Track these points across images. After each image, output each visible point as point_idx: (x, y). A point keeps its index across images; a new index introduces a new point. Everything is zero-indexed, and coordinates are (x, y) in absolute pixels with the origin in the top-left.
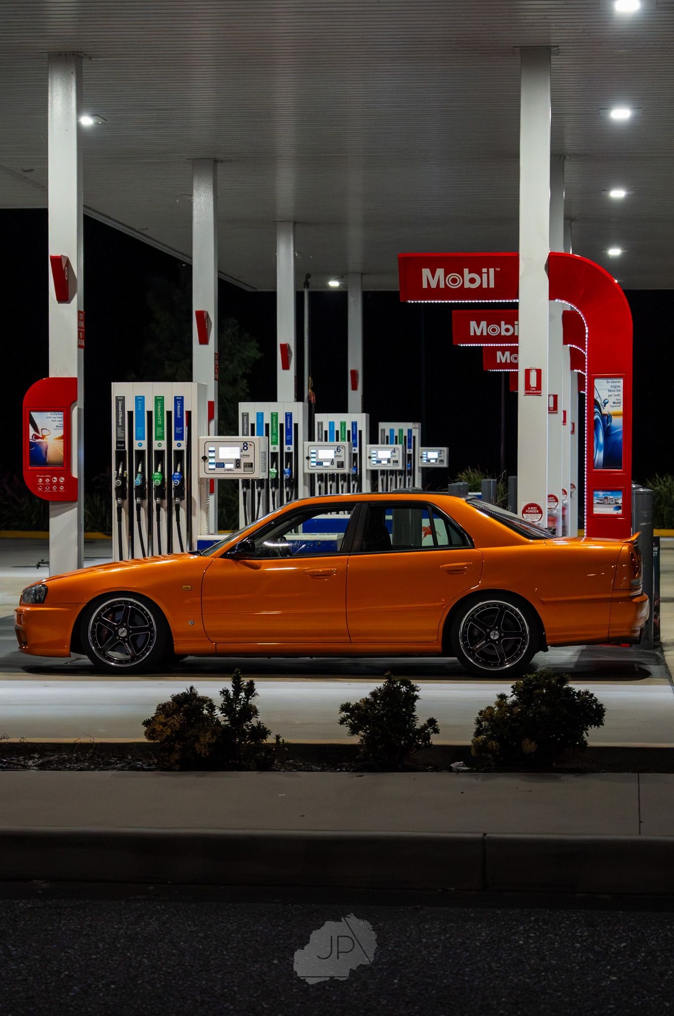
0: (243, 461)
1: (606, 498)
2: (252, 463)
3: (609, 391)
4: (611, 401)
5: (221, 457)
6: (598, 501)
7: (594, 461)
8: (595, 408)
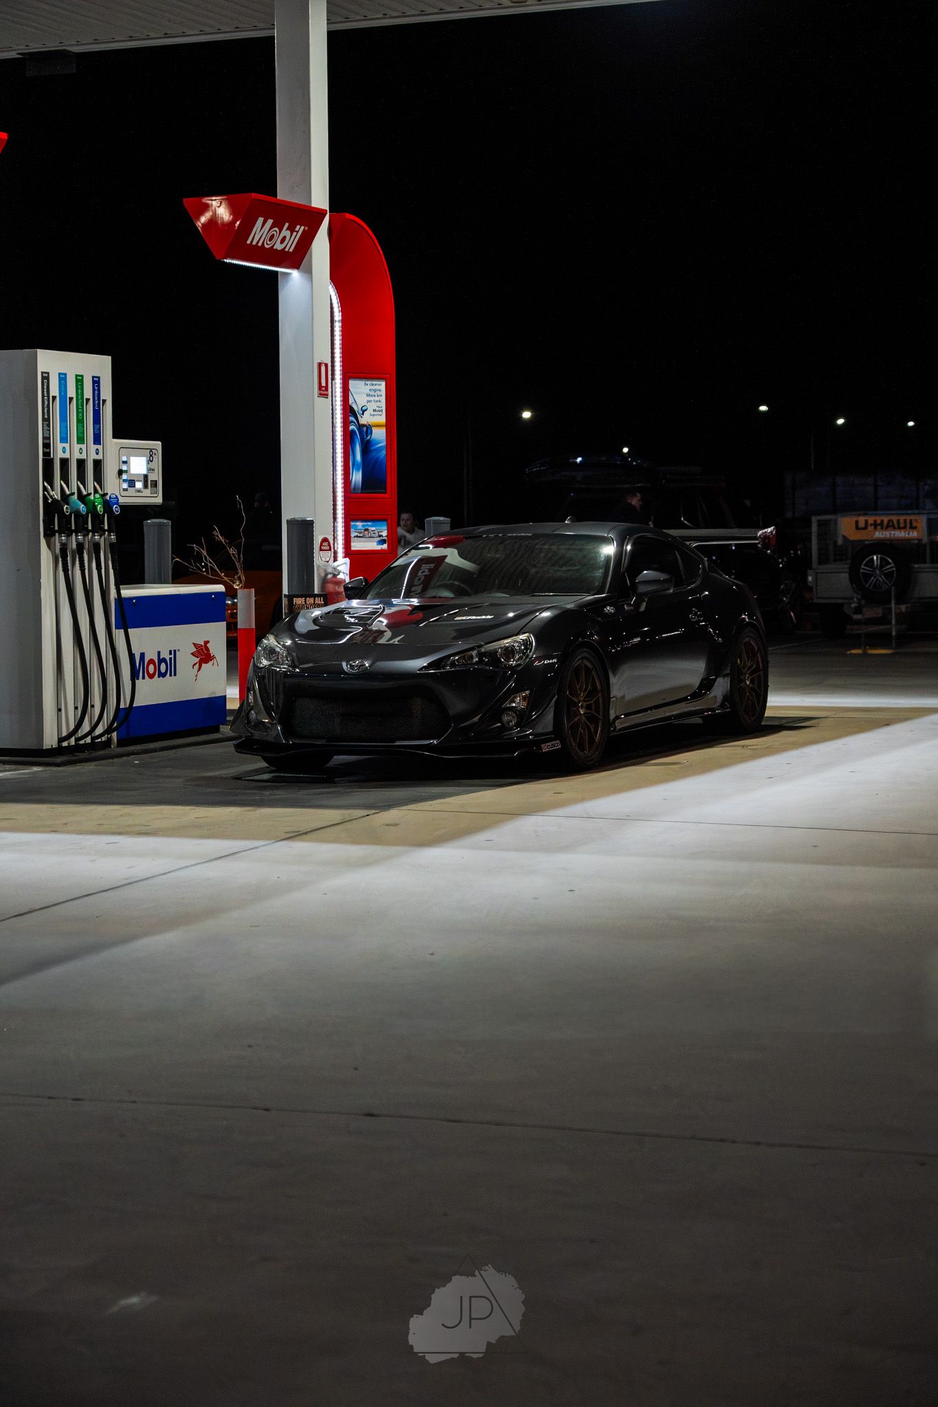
0: (152, 477)
1: (367, 530)
2: (156, 481)
3: (368, 395)
4: (371, 407)
5: (133, 471)
6: (356, 534)
7: (350, 482)
8: (350, 415)
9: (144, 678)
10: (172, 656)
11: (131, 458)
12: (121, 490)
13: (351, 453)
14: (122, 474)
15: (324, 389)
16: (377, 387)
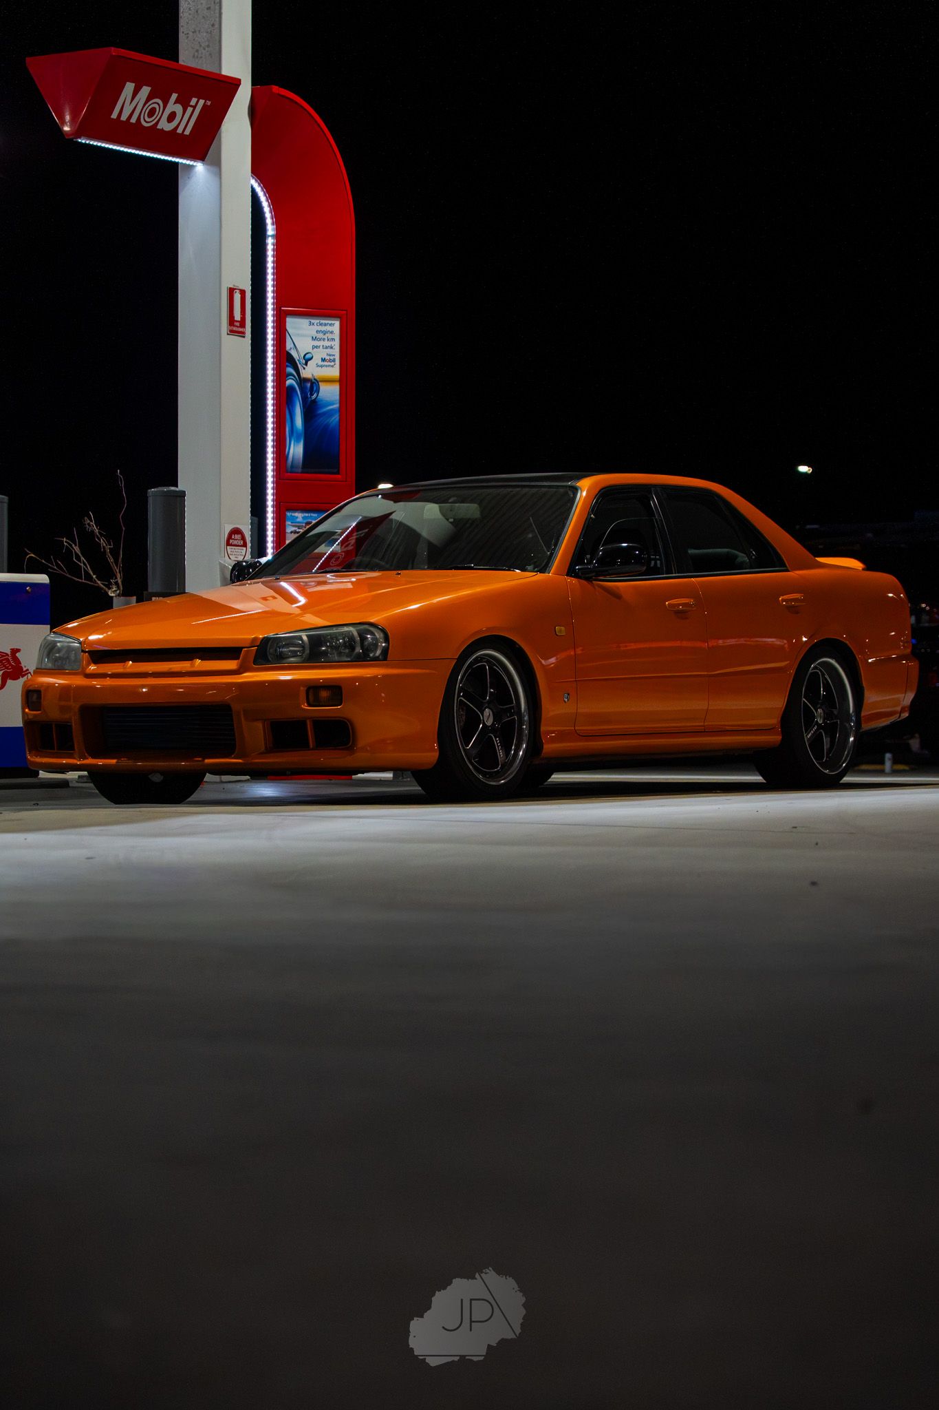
1: (308, 523)
3: (314, 339)
4: (318, 356)
7: (286, 458)
8: (287, 366)
16: (328, 328)
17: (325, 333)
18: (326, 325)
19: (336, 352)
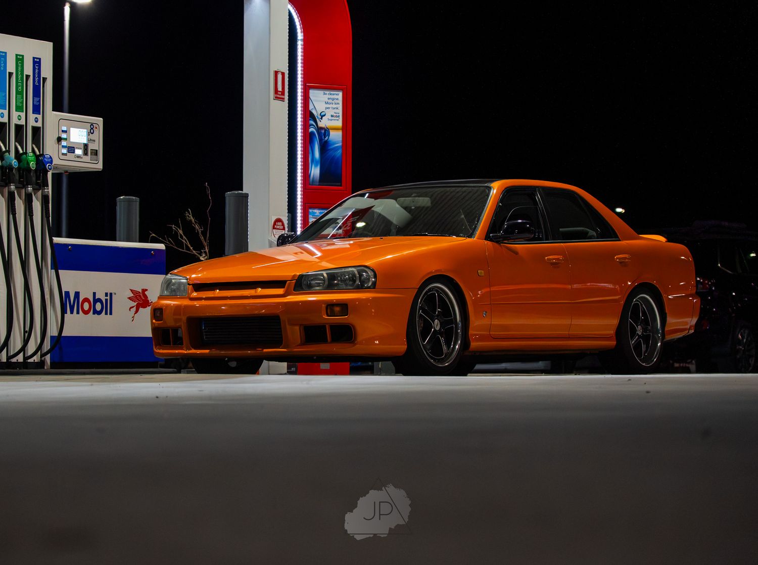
0: (90, 148)
2: (97, 150)
3: (327, 103)
4: (329, 113)
5: (72, 140)
7: (309, 176)
8: (310, 120)
9: (78, 313)
10: (108, 298)
11: (71, 128)
12: (60, 155)
13: (310, 151)
14: (61, 141)
15: (280, 93)
16: (335, 97)
17: (333, 99)
18: (334, 94)
19: (340, 111)
